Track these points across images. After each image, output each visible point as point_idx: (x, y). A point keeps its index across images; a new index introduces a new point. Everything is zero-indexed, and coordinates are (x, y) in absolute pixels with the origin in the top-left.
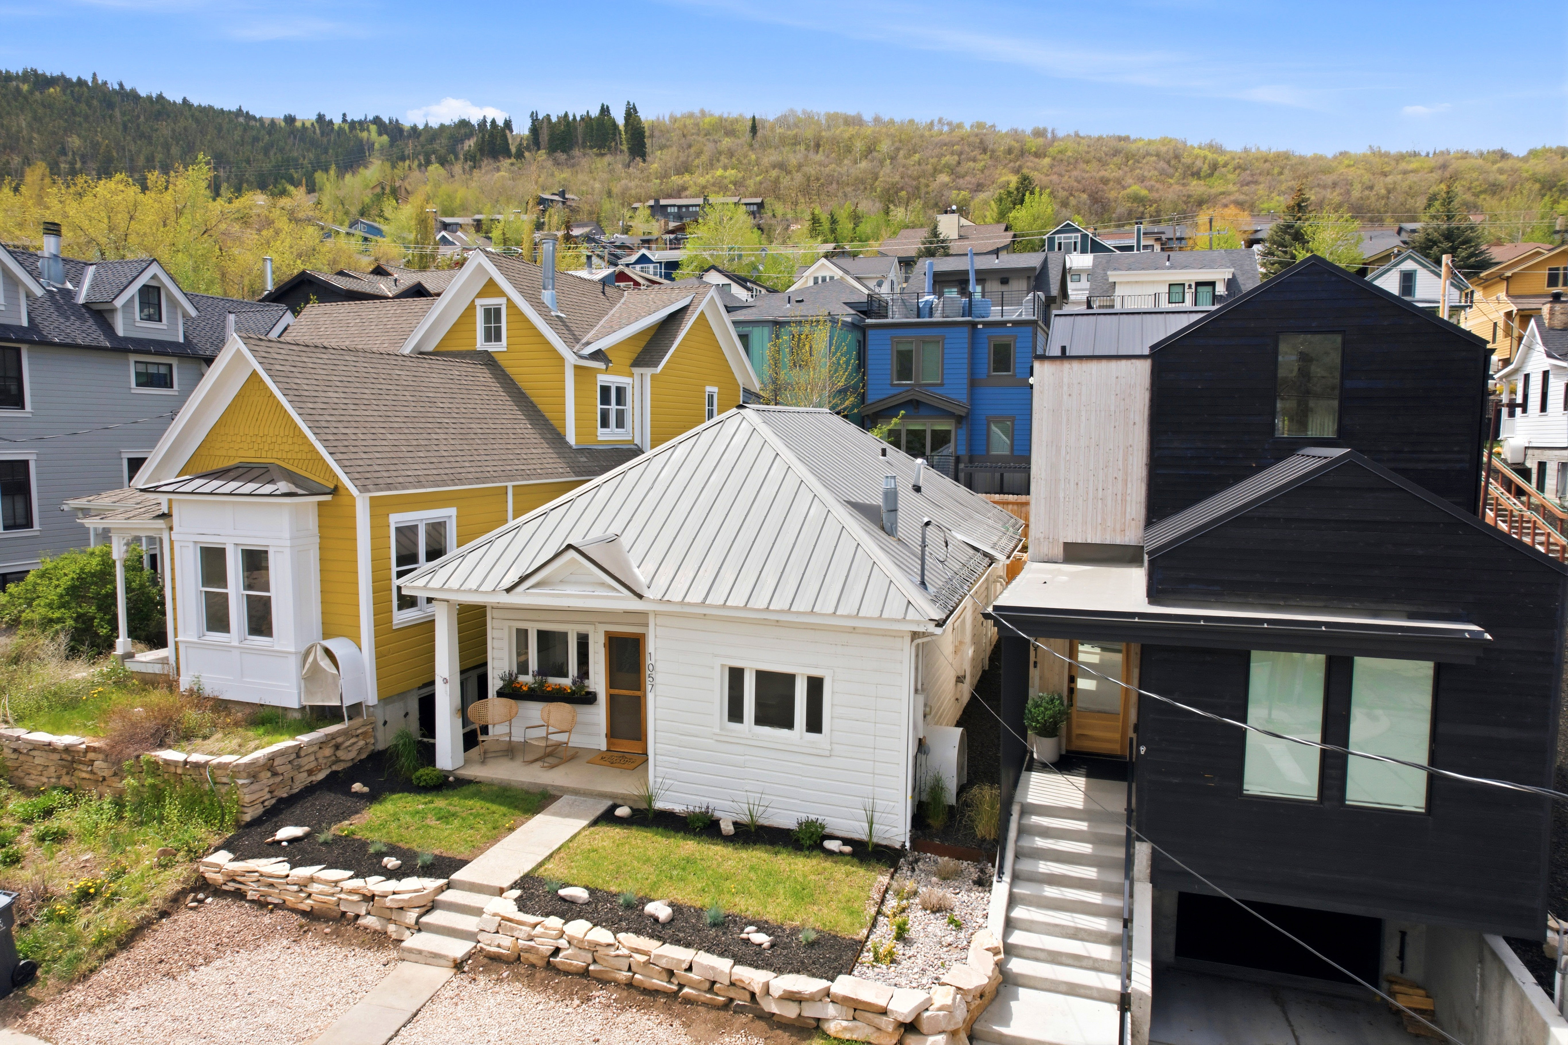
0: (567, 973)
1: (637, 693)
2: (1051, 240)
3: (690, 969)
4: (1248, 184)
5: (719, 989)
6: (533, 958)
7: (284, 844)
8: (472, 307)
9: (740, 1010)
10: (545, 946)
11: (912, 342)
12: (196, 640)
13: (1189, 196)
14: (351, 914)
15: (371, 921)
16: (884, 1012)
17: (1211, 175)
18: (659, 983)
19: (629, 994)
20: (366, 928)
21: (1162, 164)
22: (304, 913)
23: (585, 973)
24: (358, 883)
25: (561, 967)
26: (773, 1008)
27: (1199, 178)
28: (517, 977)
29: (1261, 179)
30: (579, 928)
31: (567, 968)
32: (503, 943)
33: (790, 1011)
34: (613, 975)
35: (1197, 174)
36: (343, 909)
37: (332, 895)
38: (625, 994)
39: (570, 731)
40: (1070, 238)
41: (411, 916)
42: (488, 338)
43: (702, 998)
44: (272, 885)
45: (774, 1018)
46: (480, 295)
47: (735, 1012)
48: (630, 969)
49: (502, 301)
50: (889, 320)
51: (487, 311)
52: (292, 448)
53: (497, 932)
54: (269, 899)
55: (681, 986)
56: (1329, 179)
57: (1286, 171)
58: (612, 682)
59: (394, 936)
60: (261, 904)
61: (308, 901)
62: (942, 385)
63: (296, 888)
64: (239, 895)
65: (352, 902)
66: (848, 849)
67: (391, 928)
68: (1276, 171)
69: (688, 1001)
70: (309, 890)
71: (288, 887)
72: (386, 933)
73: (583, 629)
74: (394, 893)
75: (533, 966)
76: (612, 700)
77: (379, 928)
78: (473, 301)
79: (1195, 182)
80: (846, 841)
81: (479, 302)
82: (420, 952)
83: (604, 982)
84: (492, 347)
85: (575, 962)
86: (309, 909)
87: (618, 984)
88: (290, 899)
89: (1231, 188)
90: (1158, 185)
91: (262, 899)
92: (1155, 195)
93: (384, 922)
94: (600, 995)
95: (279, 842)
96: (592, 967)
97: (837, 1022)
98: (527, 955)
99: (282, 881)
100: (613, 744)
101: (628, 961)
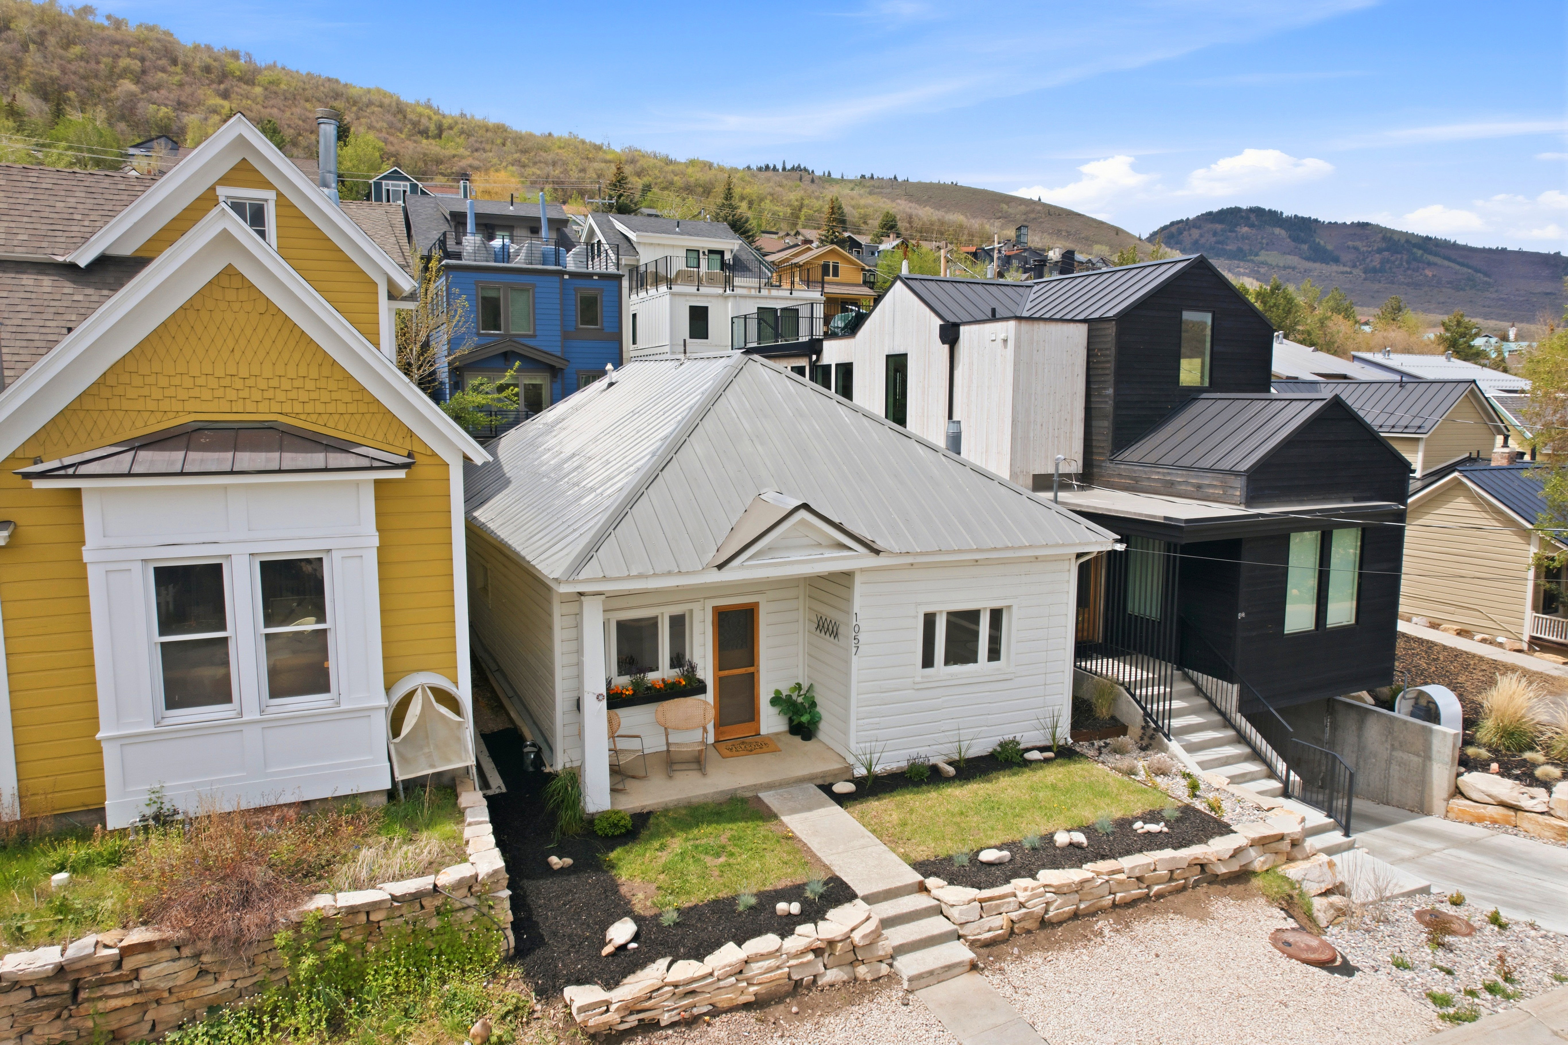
0: (1060, 923)
1: (751, 670)
2: (378, 185)
3: (1154, 869)
4: (477, 150)
5: (1179, 874)
6: (1028, 925)
7: (633, 945)
8: (210, 195)
9: (1195, 884)
10: (1037, 907)
11: (499, 289)
12: (152, 729)
13: (425, 155)
14: (808, 979)
15: (833, 975)
16: (1281, 838)
17: (439, 136)
18: (1136, 892)
19: (1118, 915)
20: (832, 986)
21: (389, 117)
22: (747, 1006)
23: (1075, 915)
24: (793, 942)
25: (1054, 921)
26: (1222, 870)
27: (427, 138)
28: (1027, 949)
29: (488, 147)
30: (1048, 876)
31: (1061, 918)
32: (996, 924)
33: (1235, 866)
34: (1100, 904)
35: (424, 133)
36: (795, 977)
37: (778, 968)
38: (1114, 915)
39: (703, 727)
40: (399, 186)
41: (884, 946)
43: (1169, 889)
44: (693, 992)
45: (1219, 879)
47: (1193, 888)
48: (1110, 893)
52: (314, 395)
53: (981, 917)
54: (695, 1011)
55: (1150, 887)
56: (550, 157)
57: (508, 143)
58: (722, 663)
59: (869, 978)
60: (691, 1022)
61: (752, 989)
62: (534, 336)
63: (733, 980)
64: (650, 1027)
65: (809, 963)
66: (1051, 754)
67: (862, 971)
68: (499, 141)
69: (1158, 896)
70: (748, 974)
71: (722, 984)
72: (856, 979)
73: (677, 610)
74: (852, 930)
75: (1029, 932)
76: (722, 683)
77: (845, 978)
78: (213, 188)
79: (425, 141)
80: (1042, 749)
81: (222, 192)
82: (931, 973)
83: (1095, 913)
85: (1066, 909)
86: (753, 999)
87: (1103, 910)
88: (724, 999)
89: (461, 151)
90: (391, 139)
91: (686, 1015)
92: (392, 149)
93: (848, 969)
94: (1101, 926)
95: (623, 948)
96: (1082, 906)
97: (1258, 861)
98: (1022, 925)
99: (710, 980)
100: (722, 733)
101: (1107, 885)
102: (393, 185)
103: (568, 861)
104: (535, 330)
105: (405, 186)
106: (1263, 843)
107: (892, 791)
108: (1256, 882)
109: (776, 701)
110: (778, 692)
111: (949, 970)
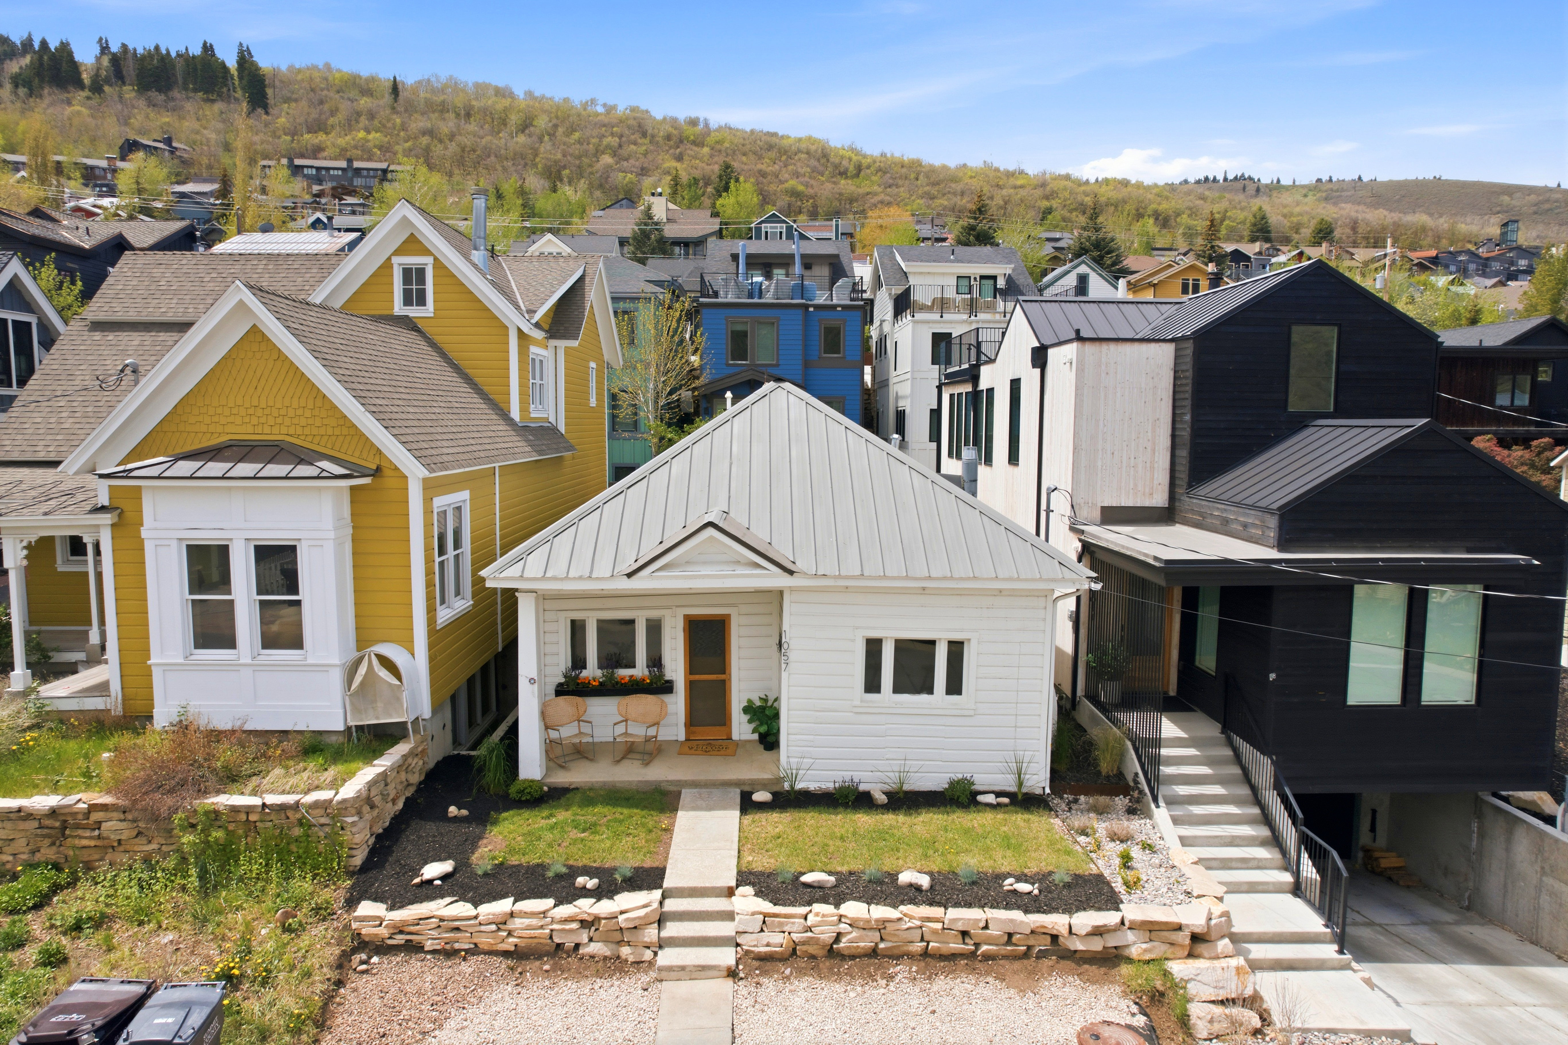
0: (853, 957)
1: (722, 677)
2: (758, 230)
3: (986, 927)
4: (890, 187)
5: (1019, 939)
6: (812, 950)
7: (438, 882)
8: (387, 265)
9: (1042, 955)
10: (826, 934)
11: (747, 323)
12: (181, 661)
13: (841, 194)
14: (570, 945)
15: (596, 948)
16: (1179, 928)
17: (857, 175)
18: (956, 946)
19: (927, 965)
20: (592, 957)
22: (506, 954)
23: (874, 953)
24: (565, 910)
25: (846, 952)
26: (1079, 945)
27: (847, 178)
28: (801, 973)
29: (900, 182)
30: (853, 909)
31: (853, 951)
32: (775, 941)
33: (1096, 945)
34: (905, 948)
35: (844, 174)
36: (557, 940)
37: (542, 927)
38: (923, 964)
39: (657, 724)
40: (776, 228)
41: (651, 934)
42: (407, 301)
43: (1003, 952)
44: (457, 929)
45: (1078, 955)
46: (398, 252)
47: (1038, 958)
48: (922, 940)
49: (429, 260)
50: (719, 300)
51: (407, 272)
52: (310, 421)
53: (762, 930)
54: (457, 946)
55: (977, 945)
56: (958, 187)
57: (921, 177)
58: (692, 667)
59: (631, 959)
60: (449, 953)
61: (511, 940)
62: (777, 365)
63: (493, 927)
64: (413, 948)
65: (571, 931)
66: (1006, 800)
67: (625, 951)
68: (913, 176)
69: (987, 957)
70: (510, 926)
71: (483, 928)
72: (618, 957)
73: (655, 614)
74: (622, 913)
75: (813, 957)
76: (692, 687)
77: (608, 953)
78: (389, 259)
79: (843, 181)
80: (998, 794)
81: (396, 260)
82: (683, 968)
83: (897, 956)
84: (414, 312)
85: (862, 944)
86: (513, 948)
87: (911, 956)
88: (485, 941)
89: (876, 188)
90: (812, 182)
91: (448, 947)
92: (811, 191)
93: (614, 946)
94: (901, 970)
95: (430, 882)
96: (882, 946)
97: (1137, 946)
98: (804, 948)
99: (472, 922)
100: (694, 733)
101: (919, 931)
102: (771, 228)
103: (464, 812)
104: (778, 360)
105: (782, 228)
106: (1151, 929)
107: (800, 807)
108: (1125, 969)
109: (747, 710)
110: (750, 701)
111: (703, 971)
